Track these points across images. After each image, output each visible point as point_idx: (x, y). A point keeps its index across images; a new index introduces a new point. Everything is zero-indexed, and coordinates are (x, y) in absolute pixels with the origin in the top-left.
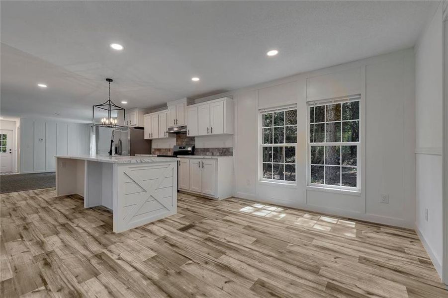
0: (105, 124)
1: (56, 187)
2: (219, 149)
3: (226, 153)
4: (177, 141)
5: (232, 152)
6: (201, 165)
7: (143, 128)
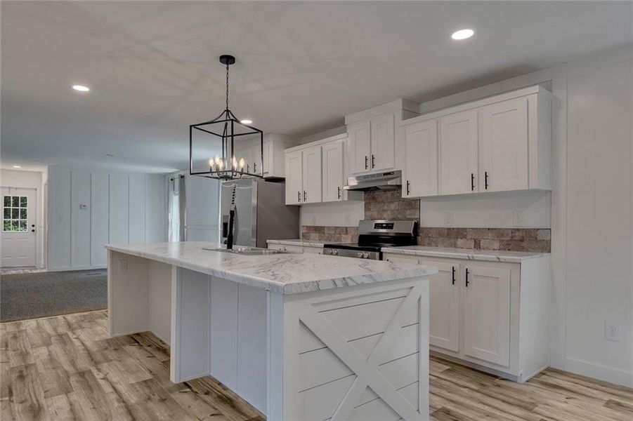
0: (218, 171)
1: (109, 310)
2: (498, 233)
3: (524, 244)
4: (367, 209)
5: (549, 243)
6: (460, 277)
7: (282, 180)
